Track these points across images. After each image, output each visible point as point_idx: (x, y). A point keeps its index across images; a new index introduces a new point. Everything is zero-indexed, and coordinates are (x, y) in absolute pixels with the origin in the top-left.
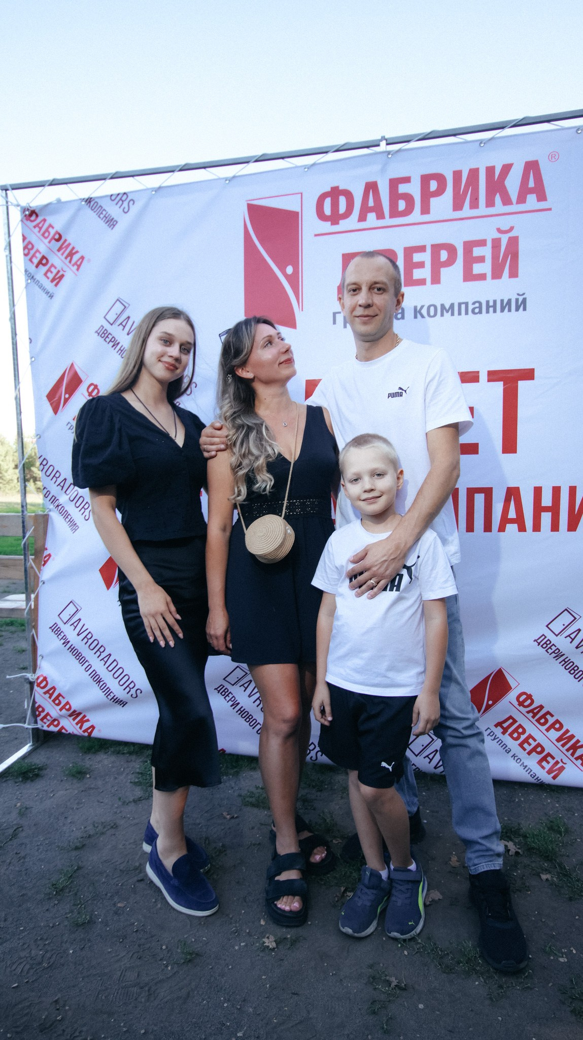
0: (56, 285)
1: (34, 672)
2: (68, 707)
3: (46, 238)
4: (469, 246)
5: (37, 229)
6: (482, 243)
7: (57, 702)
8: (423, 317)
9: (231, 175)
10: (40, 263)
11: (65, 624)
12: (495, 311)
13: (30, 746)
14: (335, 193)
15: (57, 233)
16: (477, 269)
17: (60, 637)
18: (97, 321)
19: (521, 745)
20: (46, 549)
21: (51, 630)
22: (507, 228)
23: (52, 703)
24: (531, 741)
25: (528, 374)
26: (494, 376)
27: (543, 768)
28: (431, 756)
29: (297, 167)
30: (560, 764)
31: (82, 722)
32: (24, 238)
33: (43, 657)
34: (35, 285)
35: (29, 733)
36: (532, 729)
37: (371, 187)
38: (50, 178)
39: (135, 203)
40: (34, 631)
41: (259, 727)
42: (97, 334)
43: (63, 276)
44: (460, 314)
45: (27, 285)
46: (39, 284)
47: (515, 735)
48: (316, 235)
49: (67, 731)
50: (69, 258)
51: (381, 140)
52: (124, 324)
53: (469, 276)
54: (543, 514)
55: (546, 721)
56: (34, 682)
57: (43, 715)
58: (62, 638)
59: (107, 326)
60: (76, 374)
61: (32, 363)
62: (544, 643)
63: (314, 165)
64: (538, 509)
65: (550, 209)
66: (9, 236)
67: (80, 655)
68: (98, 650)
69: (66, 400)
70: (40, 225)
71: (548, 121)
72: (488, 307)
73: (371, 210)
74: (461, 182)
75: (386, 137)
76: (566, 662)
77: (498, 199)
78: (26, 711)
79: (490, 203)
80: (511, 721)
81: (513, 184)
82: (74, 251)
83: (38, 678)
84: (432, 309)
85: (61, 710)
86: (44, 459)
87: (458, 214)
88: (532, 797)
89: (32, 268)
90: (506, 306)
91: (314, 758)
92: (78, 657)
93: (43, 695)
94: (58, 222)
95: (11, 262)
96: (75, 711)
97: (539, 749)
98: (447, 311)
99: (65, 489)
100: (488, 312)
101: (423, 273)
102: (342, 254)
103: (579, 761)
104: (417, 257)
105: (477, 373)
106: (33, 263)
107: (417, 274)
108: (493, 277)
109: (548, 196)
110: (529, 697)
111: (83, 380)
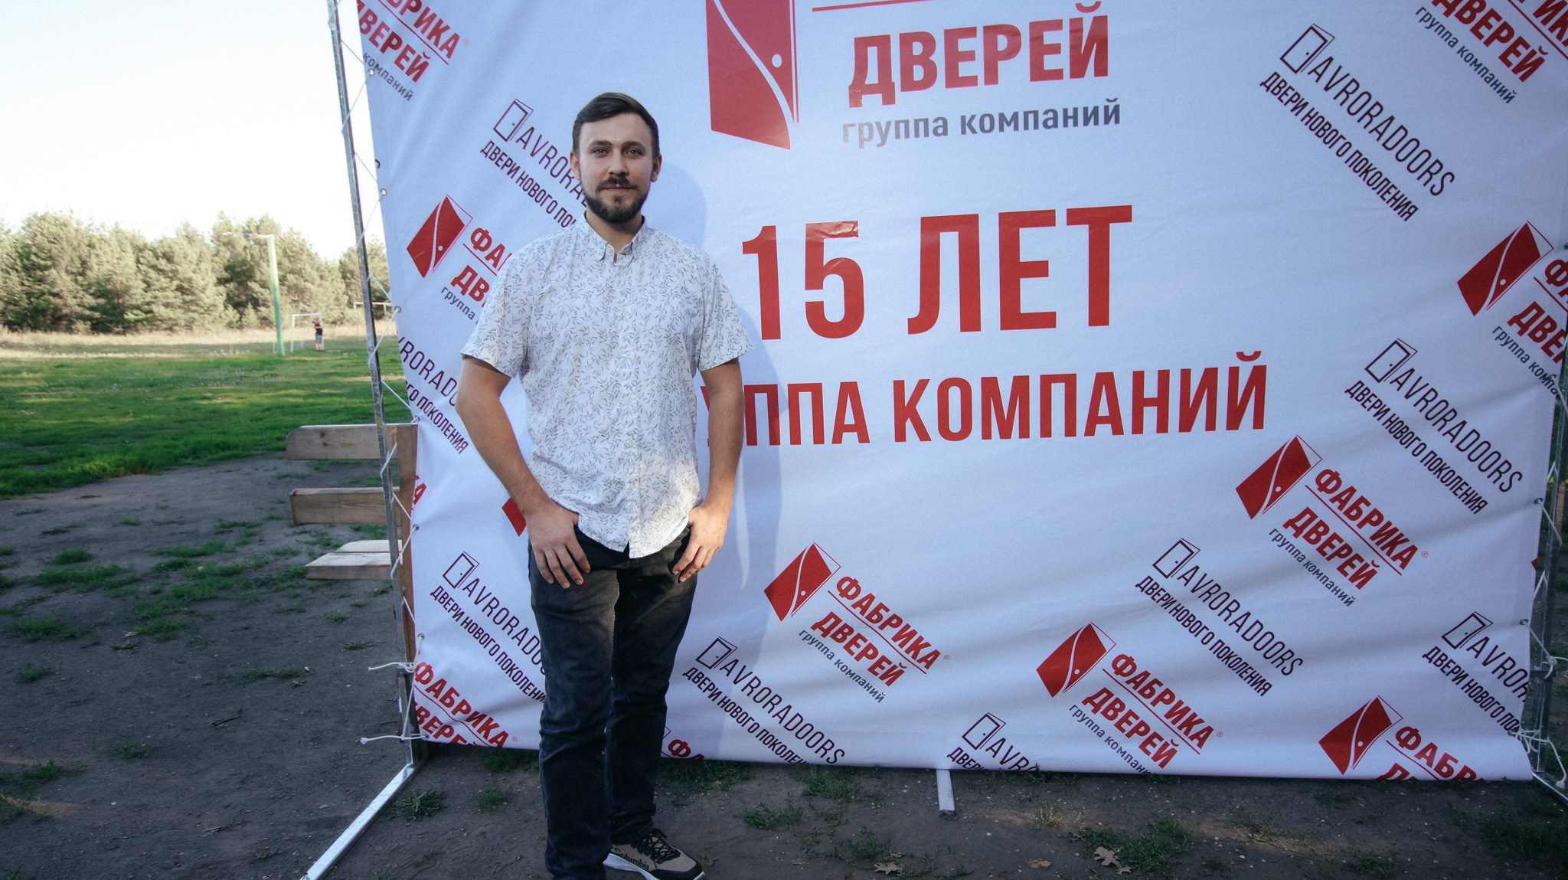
0: (415, 79)
1: (411, 658)
2: (464, 708)
3: (396, 6)
4: (1038, 29)
6: (1056, 25)
7: (448, 701)
8: (974, 131)
10: (388, 44)
11: (454, 587)
12: (1076, 124)
13: (411, 766)
16: (1050, 62)
17: (449, 606)
18: (484, 134)
19: (1118, 725)
20: (418, 478)
21: (433, 597)
22: (1092, 4)
23: (441, 704)
24: (1131, 719)
25: (1123, 214)
26: (1076, 217)
27: (1148, 753)
28: (995, 748)
30: (1171, 747)
31: (487, 728)
32: (360, 6)
34: (382, 79)
35: (409, 748)
36: (1133, 702)
40: (406, 601)
41: (750, 723)
42: (483, 154)
43: (425, 65)
44: (1026, 127)
45: (369, 79)
46: (388, 77)
47: (1111, 713)
48: (814, 10)
49: (465, 741)
50: (434, 38)
52: (525, 139)
53: (1039, 73)
54: (1146, 410)
55: (1153, 692)
56: (412, 674)
57: (427, 720)
58: (452, 608)
59: (499, 142)
60: (454, 212)
61: (382, 199)
62: (1148, 587)
64: (1139, 402)
66: (335, 2)
67: (480, 631)
68: (508, 624)
69: (439, 255)
72: (1066, 118)
76: (1178, 611)
78: (401, 717)
80: (1105, 695)
82: (441, 27)
83: (418, 668)
84: (987, 121)
85: (454, 712)
86: (408, 342)
88: (1133, 793)
89: (375, 52)
90: (1091, 116)
91: (832, 759)
92: (477, 635)
93: (426, 693)
95: (340, 41)
96: (476, 712)
97: (1142, 729)
98: (1009, 124)
99: (441, 387)
100: (1066, 125)
101: (973, 68)
102: (855, 39)
103: (1196, 741)
104: (964, 45)
105: (1053, 212)
106: (376, 44)
107: (965, 69)
108: (1073, 75)
110: (1129, 661)
111: (465, 222)
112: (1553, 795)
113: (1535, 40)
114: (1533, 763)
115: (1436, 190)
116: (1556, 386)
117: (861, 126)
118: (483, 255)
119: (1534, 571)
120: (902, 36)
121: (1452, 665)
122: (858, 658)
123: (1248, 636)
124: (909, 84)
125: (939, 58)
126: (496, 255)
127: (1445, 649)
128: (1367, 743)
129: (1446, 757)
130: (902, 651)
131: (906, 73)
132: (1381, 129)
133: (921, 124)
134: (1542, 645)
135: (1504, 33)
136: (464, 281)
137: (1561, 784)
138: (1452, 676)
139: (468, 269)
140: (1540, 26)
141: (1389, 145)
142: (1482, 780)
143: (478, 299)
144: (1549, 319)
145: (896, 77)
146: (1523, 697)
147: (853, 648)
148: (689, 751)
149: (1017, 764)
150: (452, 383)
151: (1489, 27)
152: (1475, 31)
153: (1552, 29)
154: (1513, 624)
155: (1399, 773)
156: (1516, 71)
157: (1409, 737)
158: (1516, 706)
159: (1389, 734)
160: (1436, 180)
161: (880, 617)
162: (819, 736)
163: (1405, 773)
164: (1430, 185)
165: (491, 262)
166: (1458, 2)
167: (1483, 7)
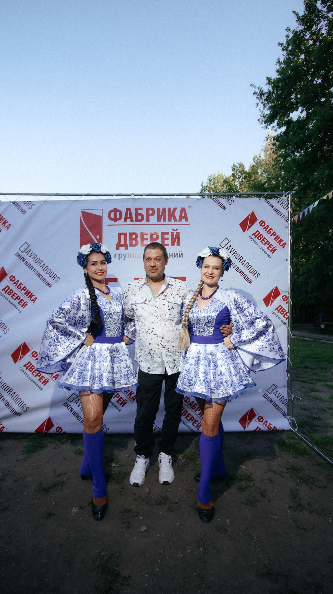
6: (168, 233)
9: (75, 199)
12: (172, 257)
14: (115, 211)
18: (17, 250)
19: (186, 418)
22: (176, 229)
24: (189, 415)
27: (194, 426)
29: (101, 200)
30: (200, 424)
36: (190, 411)
37: (128, 210)
39: (35, 206)
41: (82, 420)
42: (15, 255)
48: (108, 225)
50: (4, 224)
51: (132, 194)
52: (28, 252)
55: (195, 408)
59: (20, 253)
60: (4, 271)
63: (107, 200)
65: (189, 224)
68: (9, 391)
73: (128, 218)
74: (160, 212)
75: (134, 193)
77: (172, 219)
79: (170, 220)
81: (177, 214)
87: (159, 223)
90: (176, 255)
91: (105, 431)
97: (192, 419)
102: (118, 233)
104: (145, 236)
107: (145, 242)
108: (171, 245)
109: (189, 220)
110: (188, 398)
111: (8, 274)
112: (295, 433)
113: (275, 245)
114: (290, 425)
115: (256, 277)
116: (287, 326)
117: (119, 254)
118: (12, 283)
119: (286, 373)
120: (130, 233)
121: (269, 398)
124: (131, 245)
125: (139, 239)
126: (16, 283)
127: (268, 394)
128: (250, 421)
129: (270, 424)
130: (126, 395)
131: (131, 242)
132: (243, 262)
133: (134, 255)
134: (290, 392)
135: (268, 243)
136: (6, 290)
137: (296, 430)
138: (270, 401)
139: (8, 286)
140: (275, 242)
141: (245, 266)
142: (279, 430)
143: (10, 295)
144: (284, 309)
145: (128, 243)
146: (287, 407)
148: (62, 431)
149: (158, 431)
151: (265, 241)
152: (261, 242)
153: (278, 243)
154: (283, 387)
155: (258, 429)
156: (271, 251)
157: (261, 419)
158: (285, 409)
159: (256, 418)
160: (256, 275)
163: (260, 429)
164: (255, 276)
165: (15, 284)
166: (257, 235)
167: (263, 237)
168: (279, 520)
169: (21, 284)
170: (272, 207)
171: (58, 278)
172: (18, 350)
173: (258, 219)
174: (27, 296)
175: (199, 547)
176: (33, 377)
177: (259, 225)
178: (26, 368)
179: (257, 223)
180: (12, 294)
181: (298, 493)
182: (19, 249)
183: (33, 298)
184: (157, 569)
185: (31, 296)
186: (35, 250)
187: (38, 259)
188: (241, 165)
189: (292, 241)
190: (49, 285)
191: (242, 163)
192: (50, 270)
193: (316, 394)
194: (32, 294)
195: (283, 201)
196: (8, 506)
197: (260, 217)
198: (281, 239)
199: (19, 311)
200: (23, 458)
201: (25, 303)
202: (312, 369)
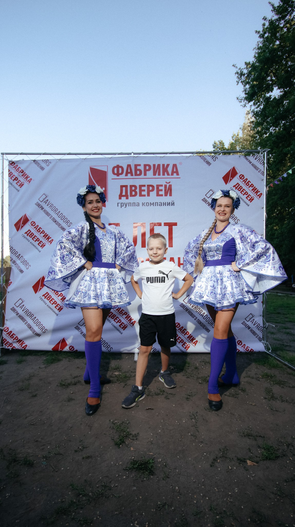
0: (21, 187)
1: (3, 326)
2: (17, 338)
3: (18, 171)
4: (158, 186)
5: (14, 168)
6: (162, 186)
7: (12, 337)
8: (145, 206)
9: (85, 158)
10: (15, 179)
11: (17, 307)
12: (166, 205)
14: (118, 167)
15: (22, 170)
16: (160, 193)
17: (15, 312)
18: (36, 200)
20: (10, 280)
21: (11, 310)
22: (168, 182)
23: (10, 338)
24: (180, 339)
25: (175, 224)
26: (166, 224)
27: (184, 347)
29: (106, 158)
30: (189, 346)
31: (22, 344)
32: (9, 171)
33: (7, 320)
34: (12, 187)
37: (129, 166)
38: (20, 152)
39: (51, 163)
40: (3, 311)
42: (35, 205)
43: (23, 184)
44: (155, 205)
45: (9, 187)
46: (14, 186)
48: (112, 179)
49: (15, 348)
50: (26, 179)
51: (132, 153)
52: (46, 202)
53: (158, 195)
55: (184, 332)
56: (3, 330)
57: (6, 342)
59: (39, 202)
60: (27, 217)
61: (9, 213)
62: (183, 307)
63: (111, 158)
65: (180, 178)
66: (3, 170)
68: (31, 316)
69: (22, 227)
70: (16, 167)
71: (179, 154)
72: (164, 204)
73: (129, 173)
74: (155, 168)
75: (134, 152)
76: (189, 312)
77: (166, 173)
79: (164, 175)
81: (170, 169)
82: (28, 176)
83: (5, 328)
84: (147, 204)
85: (14, 340)
86: (12, 247)
87: (155, 177)
89: (12, 181)
90: (169, 204)
91: (109, 351)
92: (22, 319)
93: (6, 335)
94: (22, 167)
95: (3, 178)
96: (20, 340)
97: (182, 341)
98: (152, 205)
99: (19, 258)
100: (164, 205)
101: (145, 193)
102: (121, 186)
103: (194, 344)
104: (143, 188)
105: (161, 223)
106: (12, 179)
107: (143, 193)
108: (165, 196)
109: (179, 174)
110: (179, 324)
111: (29, 220)
112: (269, 354)
113: (252, 195)
114: (265, 349)
117: (121, 203)
118: (33, 227)
119: (262, 304)
120: (130, 186)
121: (247, 325)
122: (117, 323)
123: (204, 318)
124: (131, 195)
125: (138, 190)
126: (36, 227)
127: (246, 322)
129: (248, 347)
130: (127, 321)
131: (131, 193)
133: (134, 204)
134: (265, 321)
135: (246, 193)
136: (28, 233)
137: (270, 351)
138: (248, 328)
139: (29, 230)
140: (253, 192)
142: (255, 352)
143: (31, 237)
145: (129, 194)
146: (262, 333)
147: (116, 320)
148: (74, 349)
150: (22, 257)
151: (244, 192)
152: (241, 192)
153: (255, 193)
154: (259, 316)
156: (249, 200)
157: (239, 343)
158: (261, 335)
161: (122, 313)
162: (107, 344)
163: (239, 351)
164: (235, 221)
165: (35, 229)
166: (237, 187)
167: (242, 188)
168: (256, 405)
169: (40, 228)
170: (250, 163)
171: (71, 224)
172: (38, 283)
173: (238, 173)
174: (45, 238)
175: (192, 419)
176: (50, 305)
177: (239, 178)
178: (44, 297)
179: (238, 176)
180: (33, 236)
181: (272, 390)
182: (39, 199)
183: (50, 240)
184: (160, 431)
185: (48, 238)
186: (52, 200)
187: (54, 208)
188: (221, 143)
189: (267, 192)
190: (63, 229)
191: (222, 141)
192: (64, 217)
193: (288, 331)
194: (49, 236)
195: (260, 157)
196: (37, 394)
197: (240, 171)
198: (258, 190)
199: (39, 250)
200: (44, 367)
201: (43, 244)
202: (284, 314)
